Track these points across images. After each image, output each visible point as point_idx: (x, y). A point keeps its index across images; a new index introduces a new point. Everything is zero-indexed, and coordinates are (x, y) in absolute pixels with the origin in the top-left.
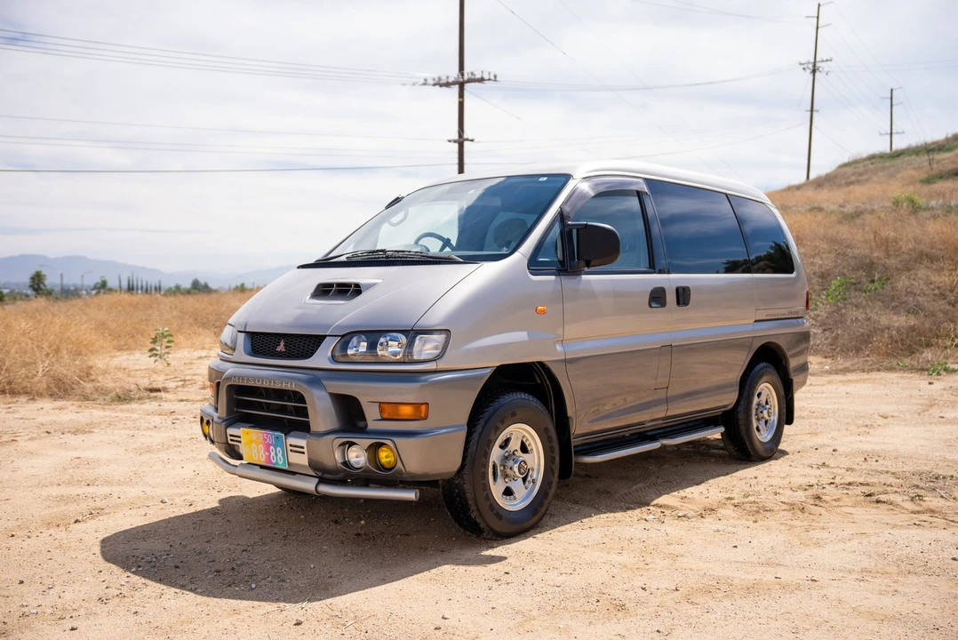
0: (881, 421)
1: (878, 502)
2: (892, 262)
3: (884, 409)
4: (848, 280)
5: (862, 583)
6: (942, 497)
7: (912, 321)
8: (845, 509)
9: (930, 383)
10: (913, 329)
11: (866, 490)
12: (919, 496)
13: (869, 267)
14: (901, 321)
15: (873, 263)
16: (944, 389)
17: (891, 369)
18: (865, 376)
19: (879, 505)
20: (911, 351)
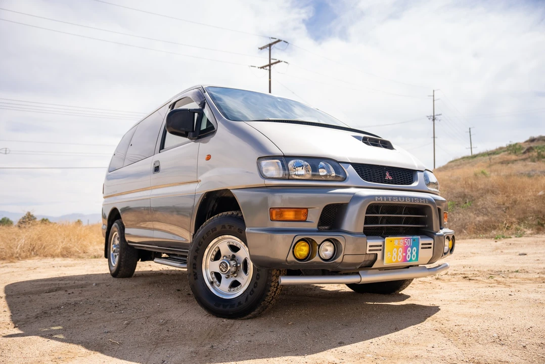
0: (472, 255)
1: (470, 280)
2: (475, 194)
3: (473, 250)
4: (454, 203)
5: (460, 305)
6: (503, 277)
7: (486, 218)
8: (452, 283)
9: (496, 242)
10: (486, 221)
11: (464, 276)
12: (491, 277)
13: (464, 196)
14: (480, 218)
15: (465, 195)
16: (503, 243)
17: (477, 238)
18: (464, 241)
19: (470, 281)
20: (486, 230)
